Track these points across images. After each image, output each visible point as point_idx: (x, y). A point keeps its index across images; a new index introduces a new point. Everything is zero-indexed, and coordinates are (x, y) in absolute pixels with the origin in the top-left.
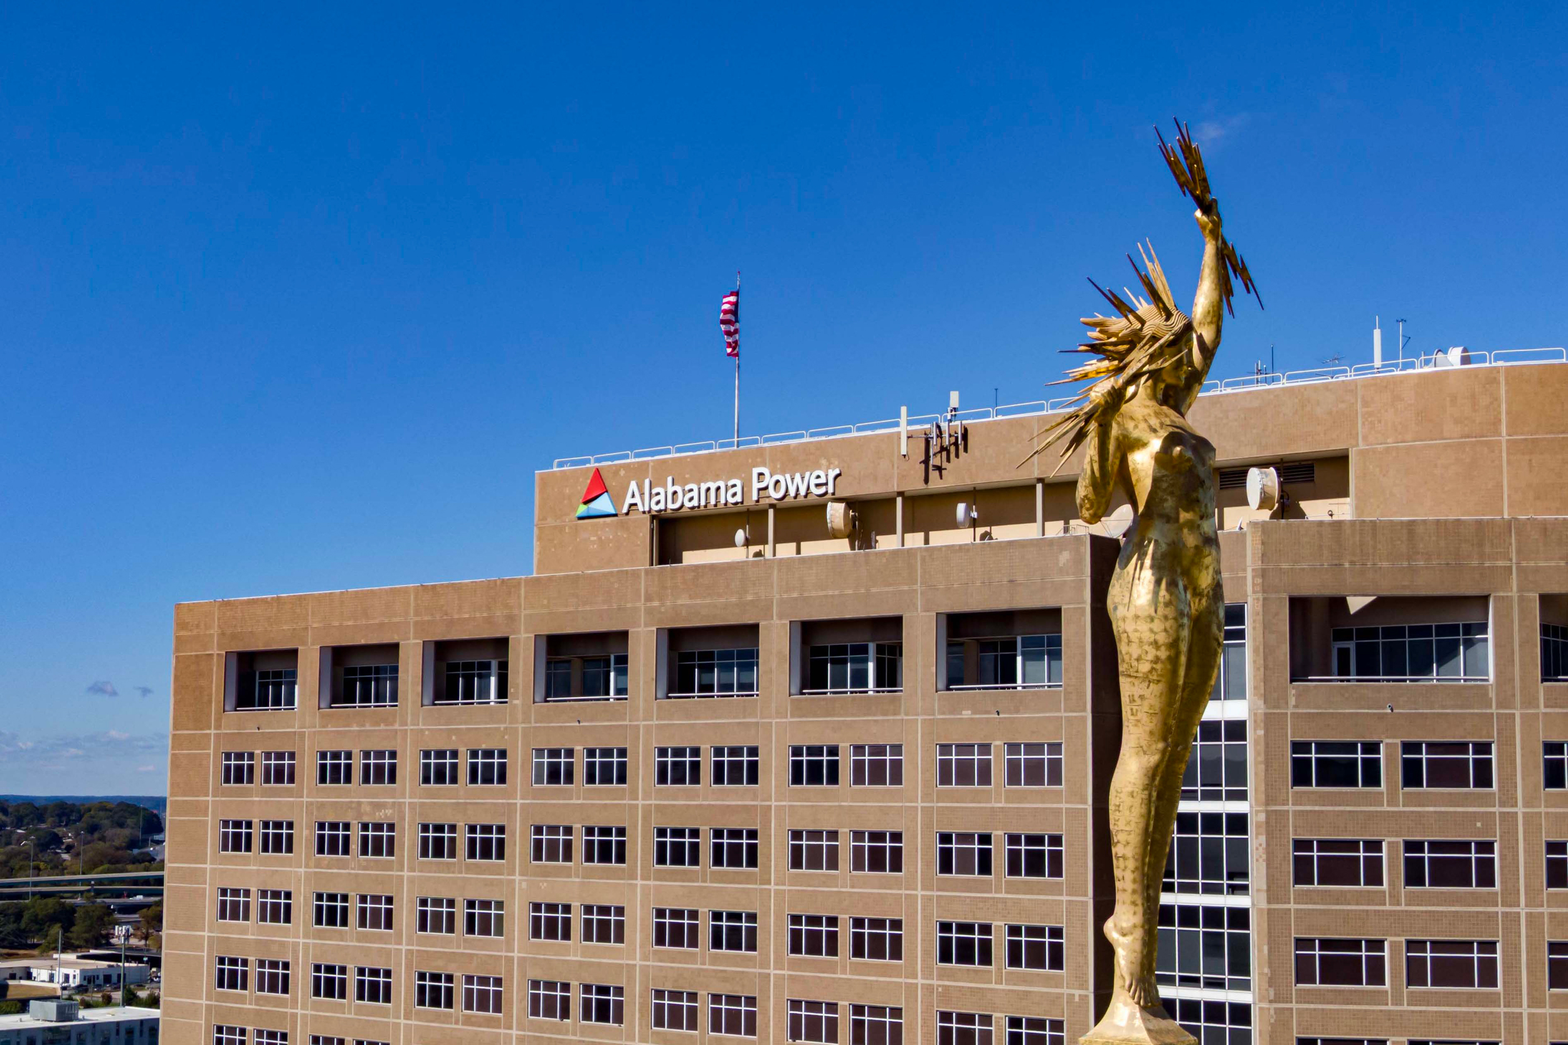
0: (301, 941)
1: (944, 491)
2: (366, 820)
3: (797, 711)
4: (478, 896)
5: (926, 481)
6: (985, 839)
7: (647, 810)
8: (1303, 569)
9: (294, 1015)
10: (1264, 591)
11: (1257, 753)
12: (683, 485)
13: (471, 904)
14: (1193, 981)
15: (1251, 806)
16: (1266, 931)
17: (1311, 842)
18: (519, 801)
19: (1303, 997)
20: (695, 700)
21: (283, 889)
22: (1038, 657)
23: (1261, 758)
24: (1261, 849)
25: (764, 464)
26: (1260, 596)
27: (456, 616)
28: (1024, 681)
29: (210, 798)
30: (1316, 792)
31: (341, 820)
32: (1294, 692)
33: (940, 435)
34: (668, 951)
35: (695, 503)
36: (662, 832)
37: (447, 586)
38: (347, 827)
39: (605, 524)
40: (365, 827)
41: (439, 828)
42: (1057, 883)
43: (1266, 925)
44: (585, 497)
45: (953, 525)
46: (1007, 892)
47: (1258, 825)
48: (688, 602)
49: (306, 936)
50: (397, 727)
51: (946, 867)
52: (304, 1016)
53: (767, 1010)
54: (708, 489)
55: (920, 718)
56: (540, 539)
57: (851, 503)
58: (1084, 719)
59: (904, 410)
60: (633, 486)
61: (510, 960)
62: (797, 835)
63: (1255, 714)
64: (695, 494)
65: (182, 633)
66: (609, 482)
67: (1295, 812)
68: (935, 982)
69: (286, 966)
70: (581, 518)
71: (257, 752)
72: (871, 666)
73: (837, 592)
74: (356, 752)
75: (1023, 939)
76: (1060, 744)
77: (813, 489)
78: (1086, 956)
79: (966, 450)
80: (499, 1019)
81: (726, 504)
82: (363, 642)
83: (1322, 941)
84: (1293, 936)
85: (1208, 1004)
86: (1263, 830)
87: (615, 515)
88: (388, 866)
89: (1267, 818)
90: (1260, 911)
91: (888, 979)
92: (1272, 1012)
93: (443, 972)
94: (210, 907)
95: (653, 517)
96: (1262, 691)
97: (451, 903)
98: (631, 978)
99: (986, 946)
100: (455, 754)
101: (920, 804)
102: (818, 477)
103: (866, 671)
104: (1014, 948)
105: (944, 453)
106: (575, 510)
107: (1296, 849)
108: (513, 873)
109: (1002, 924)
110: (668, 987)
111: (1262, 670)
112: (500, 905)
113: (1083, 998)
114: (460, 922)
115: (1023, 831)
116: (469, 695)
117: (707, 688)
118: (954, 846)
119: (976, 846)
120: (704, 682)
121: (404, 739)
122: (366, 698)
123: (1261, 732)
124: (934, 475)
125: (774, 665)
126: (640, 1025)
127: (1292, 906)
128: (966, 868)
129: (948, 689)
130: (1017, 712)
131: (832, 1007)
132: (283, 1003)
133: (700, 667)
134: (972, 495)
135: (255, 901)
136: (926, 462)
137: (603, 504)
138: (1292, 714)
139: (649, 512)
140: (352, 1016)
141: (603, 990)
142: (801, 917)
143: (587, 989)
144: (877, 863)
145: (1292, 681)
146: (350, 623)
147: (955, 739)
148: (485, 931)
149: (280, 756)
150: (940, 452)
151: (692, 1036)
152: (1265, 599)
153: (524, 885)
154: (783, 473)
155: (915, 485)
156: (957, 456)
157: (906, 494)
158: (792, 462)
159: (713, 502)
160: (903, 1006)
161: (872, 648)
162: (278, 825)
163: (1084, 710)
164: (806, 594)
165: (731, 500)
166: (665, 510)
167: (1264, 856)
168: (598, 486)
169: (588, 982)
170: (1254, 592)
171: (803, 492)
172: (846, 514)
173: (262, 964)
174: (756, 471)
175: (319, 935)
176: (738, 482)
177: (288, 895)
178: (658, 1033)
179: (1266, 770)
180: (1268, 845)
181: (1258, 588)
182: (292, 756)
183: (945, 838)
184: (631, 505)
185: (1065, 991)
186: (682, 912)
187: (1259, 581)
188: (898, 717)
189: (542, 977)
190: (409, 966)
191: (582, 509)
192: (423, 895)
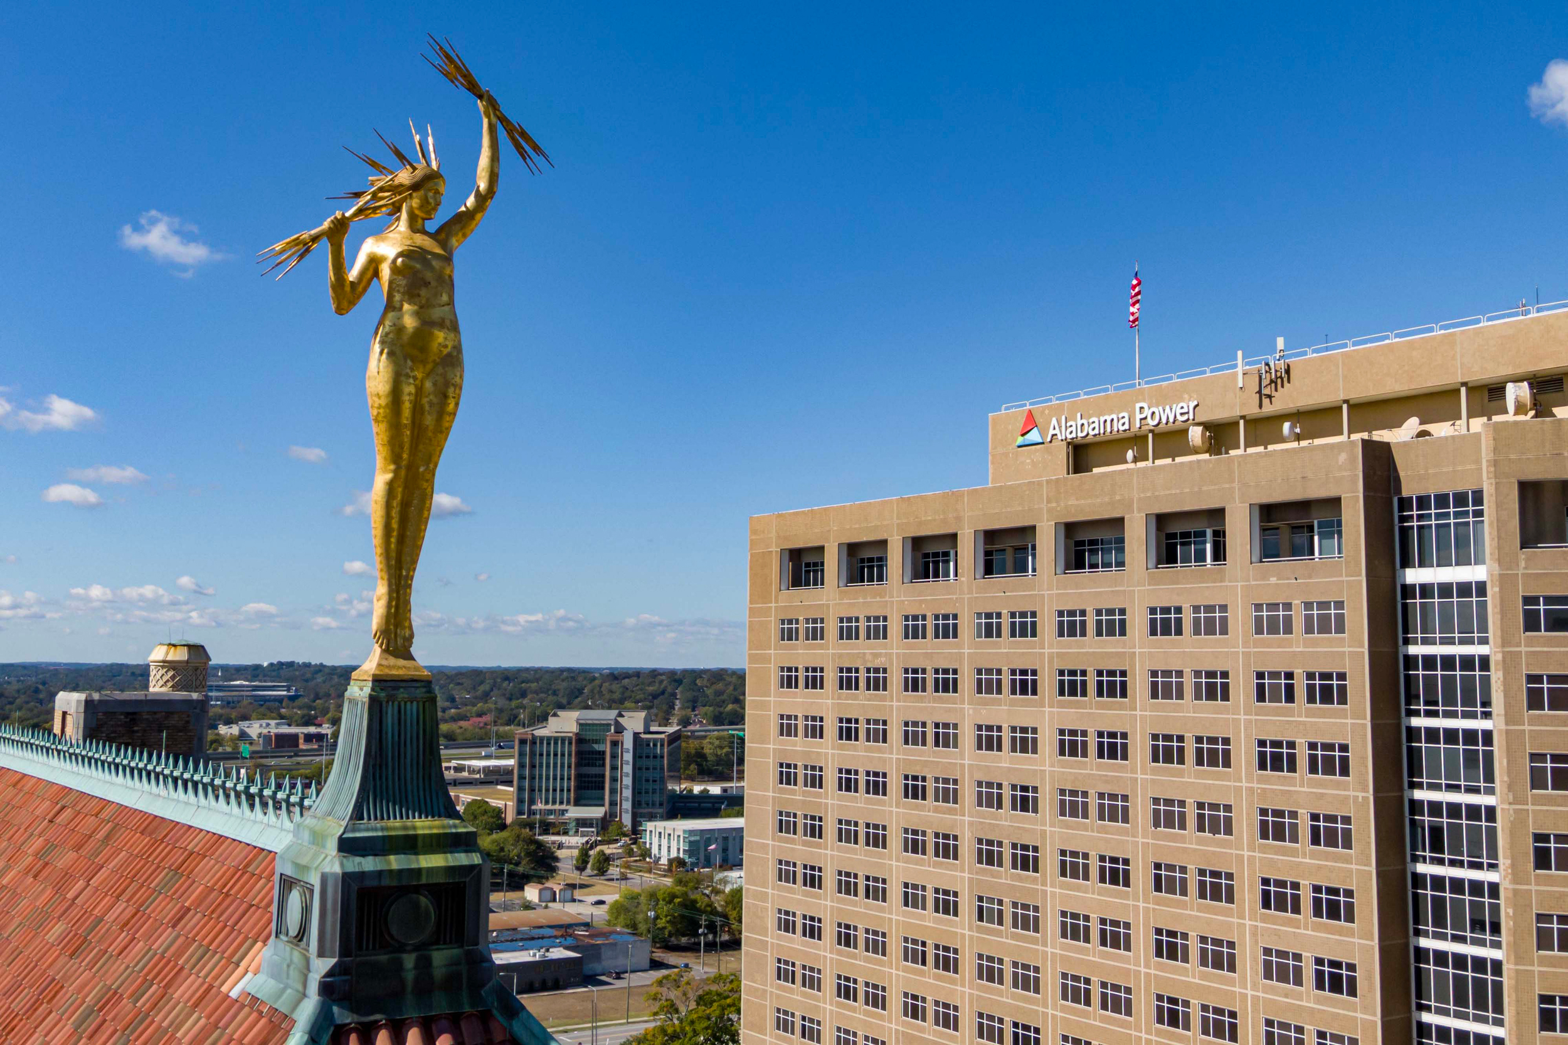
0: (830, 751)
1: (1273, 414)
2: (869, 665)
3: (1153, 581)
4: (941, 719)
5: (1261, 406)
6: (1289, 676)
7: (1051, 656)
8: (1528, 459)
9: (826, 804)
10: (1496, 477)
11: (1494, 607)
12: (1088, 419)
13: (937, 725)
14: (1456, 788)
15: (1491, 648)
16: (1505, 748)
17: (1541, 676)
18: (966, 651)
19: (1536, 801)
20: (1085, 575)
21: (818, 715)
22: (1330, 535)
23: (1498, 610)
24: (1499, 682)
25: (1144, 401)
26: (1493, 481)
27: (923, 519)
28: (1320, 554)
29: (772, 652)
30: (1545, 637)
31: (853, 666)
32: (1523, 556)
33: (1268, 372)
34: (1067, 760)
35: (1096, 431)
36: (1062, 673)
37: (917, 497)
38: (857, 670)
39: (1036, 451)
40: (868, 670)
41: (915, 671)
42: (1344, 709)
43: (1504, 743)
44: (1023, 429)
45: (1282, 440)
46: (1306, 717)
47: (1497, 663)
48: (1076, 503)
49: (833, 748)
50: (887, 599)
51: (1261, 697)
52: (832, 805)
53: (1137, 805)
54: (1105, 421)
55: (1239, 584)
56: (993, 463)
57: (1207, 426)
58: (1361, 581)
59: (1240, 353)
60: (1054, 421)
61: (963, 766)
62: (1154, 674)
63: (1492, 575)
64: (1096, 425)
65: (753, 537)
66: (1039, 419)
67: (1526, 652)
68: (1255, 785)
69: (821, 769)
70: (1020, 447)
71: (801, 618)
72: (1209, 547)
73: (1178, 491)
74: (861, 617)
75: (1319, 753)
76: (1343, 602)
77: (1179, 418)
78: (1366, 767)
79: (1289, 381)
80: (956, 809)
81: (1118, 431)
82: (865, 539)
83: (1552, 756)
84: (1528, 751)
85: (1468, 806)
86: (1500, 667)
87: (1043, 443)
88: (883, 699)
89: (1504, 657)
90: (1500, 731)
91: (1221, 783)
92: (1511, 812)
93: (920, 774)
94: (774, 729)
95: (1069, 444)
96: (1497, 557)
97: (924, 725)
98: (1043, 779)
99: (1292, 759)
100: (924, 618)
101: (1241, 650)
102: (1182, 408)
103: (1205, 550)
104: (1313, 759)
105: (1273, 385)
106: (1016, 440)
107: (1528, 682)
108: (963, 702)
109: (1303, 741)
110: (1068, 787)
111: (1496, 539)
112: (955, 726)
113: (1365, 799)
114: (930, 738)
115: (1318, 669)
116: (936, 575)
117: (1094, 566)
118: (1266, 681)
119: (1283, 681)
120: (1092, 562)
121: (892, 608)
122: (871, 579)
123: (1497, 589)
124: (1266, 401)
125: (1136, 549)
126: (1050, 815)
127: (1527, 727)
128: (1275, 699)
129: (1261, 562)
130: (1310, 577)
131: (1182, 803)
132: (819, 796)
133: (1090, 551)
134: (1296, 416)
135: (801, 723)
136: (1260, 392)
137: (1034, 436)
138: (1522, 574)
139: (1066, 439)
140: (863, 805)
141: (1025, 789)
142: (1158, 735)
143: (1014, 787)
144: (1211, 695)
145: (1522, 548)
146: (857, 526)
147: (1265, 600)
148: (946, 745)
149: (815, 621)
150: (1270, 384)
151: (1085, 823)
152: (1496, 483)
153: (971, 712)
154: (1157, 407)
155: (1253, 410)
156: (1282, 386)
157: (1247, 418)
158: (1163, 399)
159: (1109, 430)
160: (1232, 803)
161: (1209, 532)
162: (814, 670)
163: (1360, 575)
164: (1157, 494)
165: (1122, 428)
166: (1077, 438)
167: (1502, 688)
168: (1031, 422)
169: (1014, 783)
170: (1488, 478)
171: (1171, 419)
172: (1203, 434)
173: (806, 767)
174: (1138, 406)
175: (841, 748)
176: (1126, 414)
177: (821, 719)
178: (1062, 821)
179: (1502, 619)
180: (1505, 678)
181: (1492, 475)
182: (822, 621)
183: (1260, 675)
184: (1053, 435)
185: (1352, 793)
186: (1076, 731)
187: (1492, 469)
188: (1223, 584)
189: (985, 779)
190: (898, 770)
191: (1020, 440)
192: (906, 719)
